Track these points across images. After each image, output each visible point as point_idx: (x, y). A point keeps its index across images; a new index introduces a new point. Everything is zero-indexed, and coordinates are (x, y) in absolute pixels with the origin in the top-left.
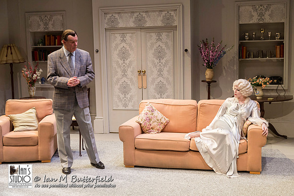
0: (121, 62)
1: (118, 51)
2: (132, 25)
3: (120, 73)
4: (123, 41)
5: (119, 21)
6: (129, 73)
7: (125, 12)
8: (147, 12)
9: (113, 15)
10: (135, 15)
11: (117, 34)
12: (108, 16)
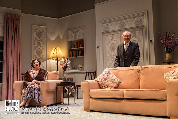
0: (111, 53)
1: (110, 46)
2: (117, 28)
3: (111, 60)
4: (113, 39)
5: (110, 27)
7: (114, 21)
8: (126, 19)
9: (106, 24)
10: (119, 22)
11: (109, 35)
12: (104, 25)
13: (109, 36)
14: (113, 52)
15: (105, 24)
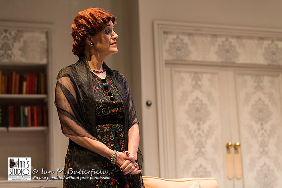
0: (193, 127)
2: (213, 57)
3: (192, 149)
4: (197, 86)
5: (191, 48)
6: (209, 148)
7: (202, 35)
8: (238, 37)
9: (178, 38)
10: (220, 40)
11: (185, 72)
12: (171, 38)
13: (186, 76)
14: (199, 124)
15: (175, 37)
